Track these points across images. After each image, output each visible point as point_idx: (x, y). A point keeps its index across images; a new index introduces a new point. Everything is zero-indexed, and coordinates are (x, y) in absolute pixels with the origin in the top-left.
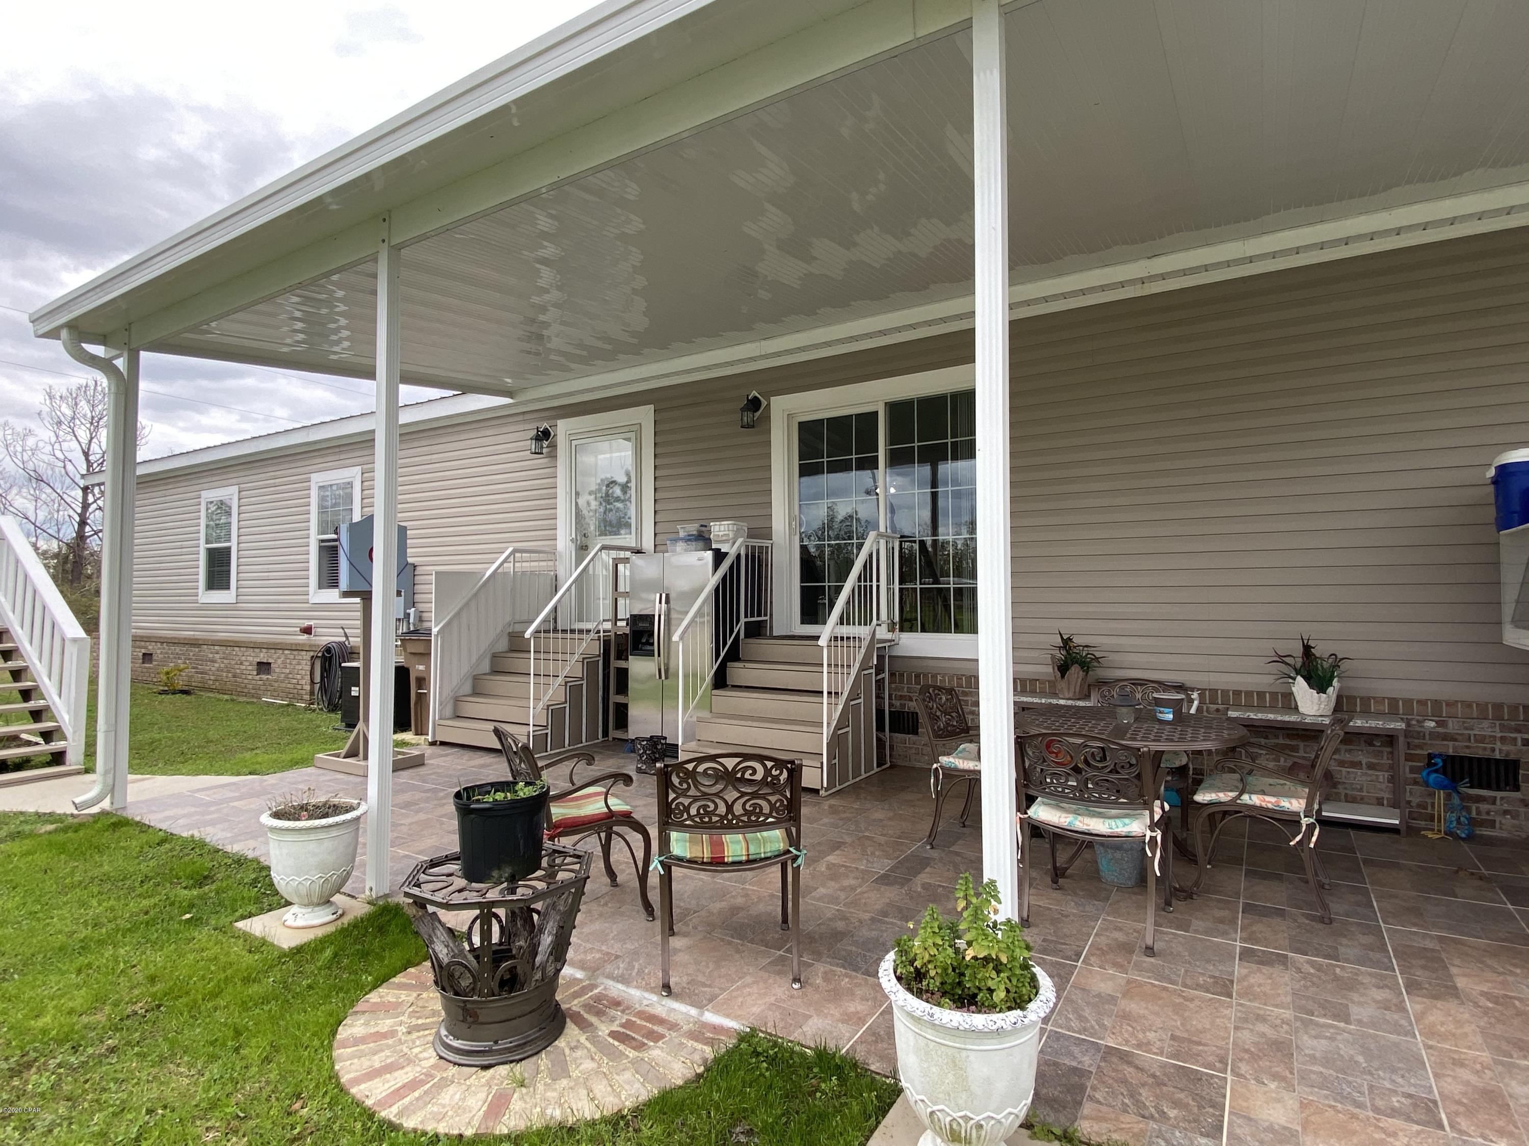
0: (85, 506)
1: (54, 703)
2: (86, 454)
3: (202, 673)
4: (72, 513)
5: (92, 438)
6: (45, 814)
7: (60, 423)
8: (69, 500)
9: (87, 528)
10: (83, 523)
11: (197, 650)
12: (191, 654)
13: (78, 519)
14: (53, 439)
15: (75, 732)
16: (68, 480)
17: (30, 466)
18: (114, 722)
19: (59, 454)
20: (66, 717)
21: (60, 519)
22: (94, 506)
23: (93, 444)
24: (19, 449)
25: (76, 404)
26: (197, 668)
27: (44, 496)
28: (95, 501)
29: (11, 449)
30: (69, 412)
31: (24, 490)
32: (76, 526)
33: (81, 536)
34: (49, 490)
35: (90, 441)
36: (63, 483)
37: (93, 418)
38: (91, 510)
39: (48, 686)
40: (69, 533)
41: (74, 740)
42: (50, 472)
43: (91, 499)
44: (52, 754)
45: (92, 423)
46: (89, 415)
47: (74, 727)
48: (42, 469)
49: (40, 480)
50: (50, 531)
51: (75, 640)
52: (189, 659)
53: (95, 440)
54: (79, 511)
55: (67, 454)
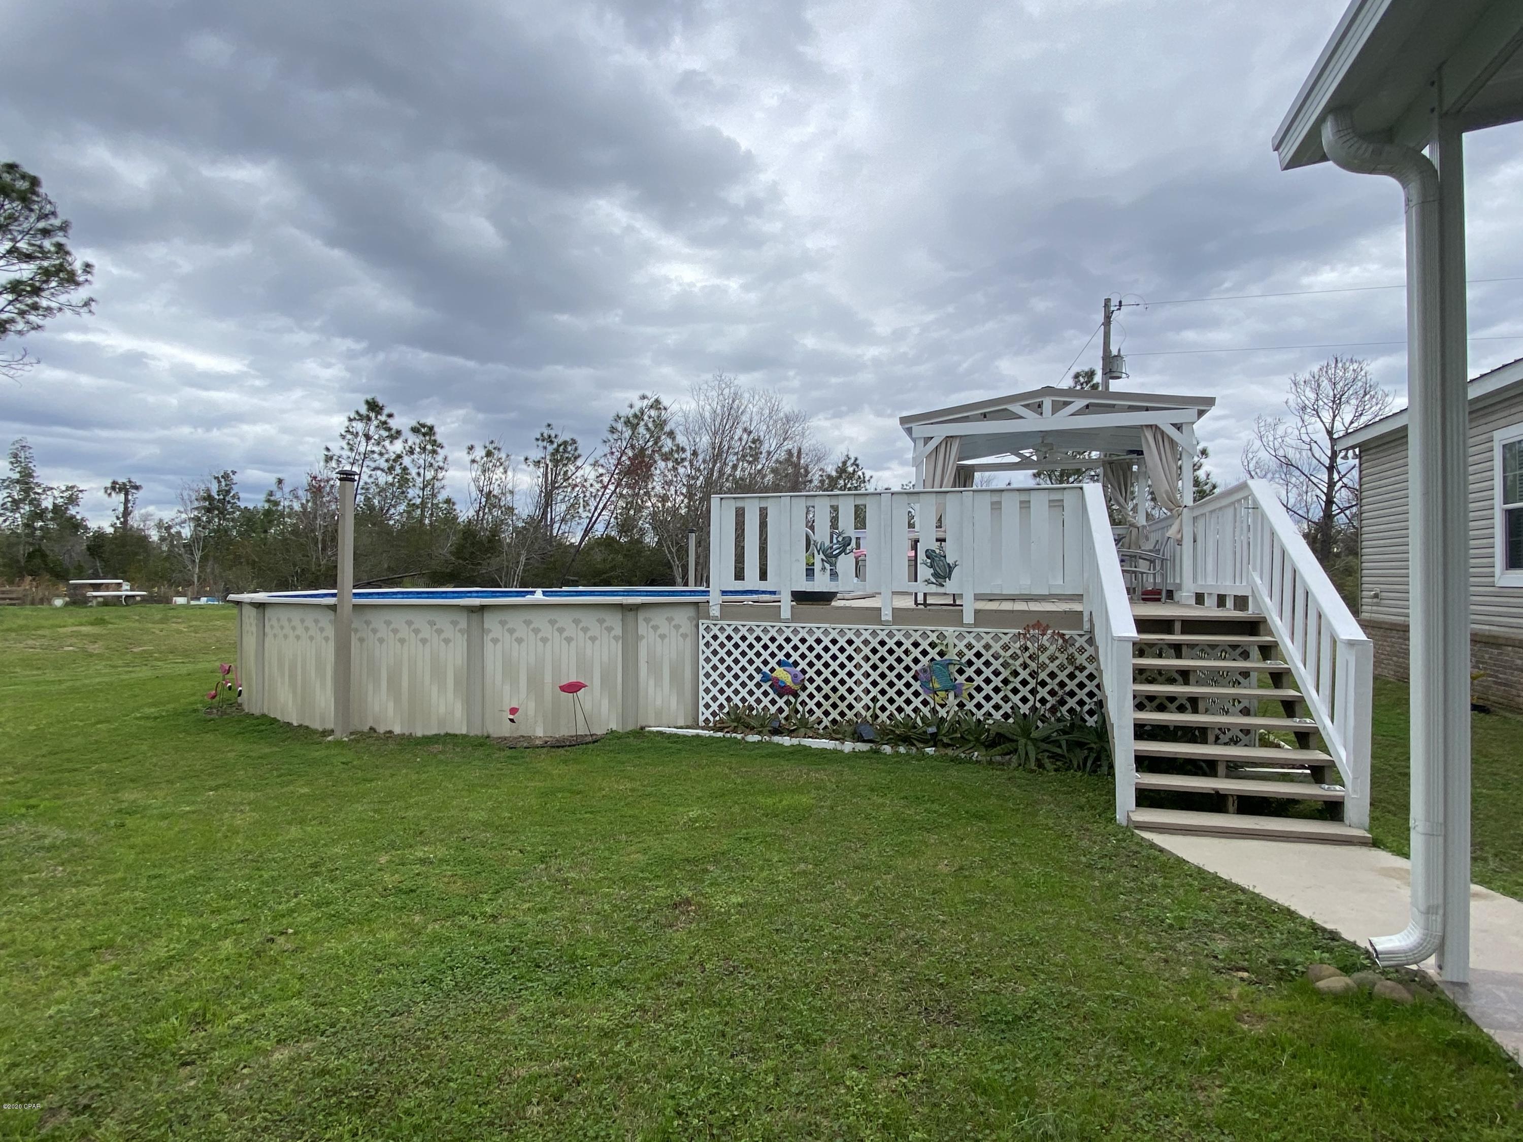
0: (1331, 484)
1: (1324, 727)
2: (1330, 433)
3: (1505, 685)
4: (1319, 492)
5: (1335, 416)
6: (1324, 930)
7: (1304, 408)
8: (1315, 480)
9: (1334, 507)
10: (1330, 502)
11: (1496, 651)
12: (1487, 656)
13: (1324, 498)
14: (1300, 424)
15: (1355, 778)
16: (1315, 461)
17: (1281, 453)
18: (1441, 820)
19: (1305, 438)
20: (1343, 754)
21: (1309, 500)
22: (1340, 484)
23: (1336, 423)
24: (1271, 438)
25: (1319, 386)
26: (1497, 677)
27: (1293, 480)
28: (1340, 479)
29: (1264, 439)
30: (1313, 396)
31: (1277, 475)
32: (1323, 504)
33: (1328, 515)
34: (1297, 473)
35: (1333, 420)
36: (1310, 465)
37: (1335, 396)
38: (1336, 488)
39: (1317, 701)
40: (1317, 514)
41: (1355, 791)
42: (1298, 456)
43: (1336, 477)
44: (1325, 802)
45: (1334, 402)
46: (1331, 394)
47: (1353, 772)
48: (1291, 453)
49: (1289, 464)
50: (1300, 512)
51: (1351, 644)
52: (1483, 663)
53: (1338, 418)
54: (1325, 490)
55: (1313, 437)
